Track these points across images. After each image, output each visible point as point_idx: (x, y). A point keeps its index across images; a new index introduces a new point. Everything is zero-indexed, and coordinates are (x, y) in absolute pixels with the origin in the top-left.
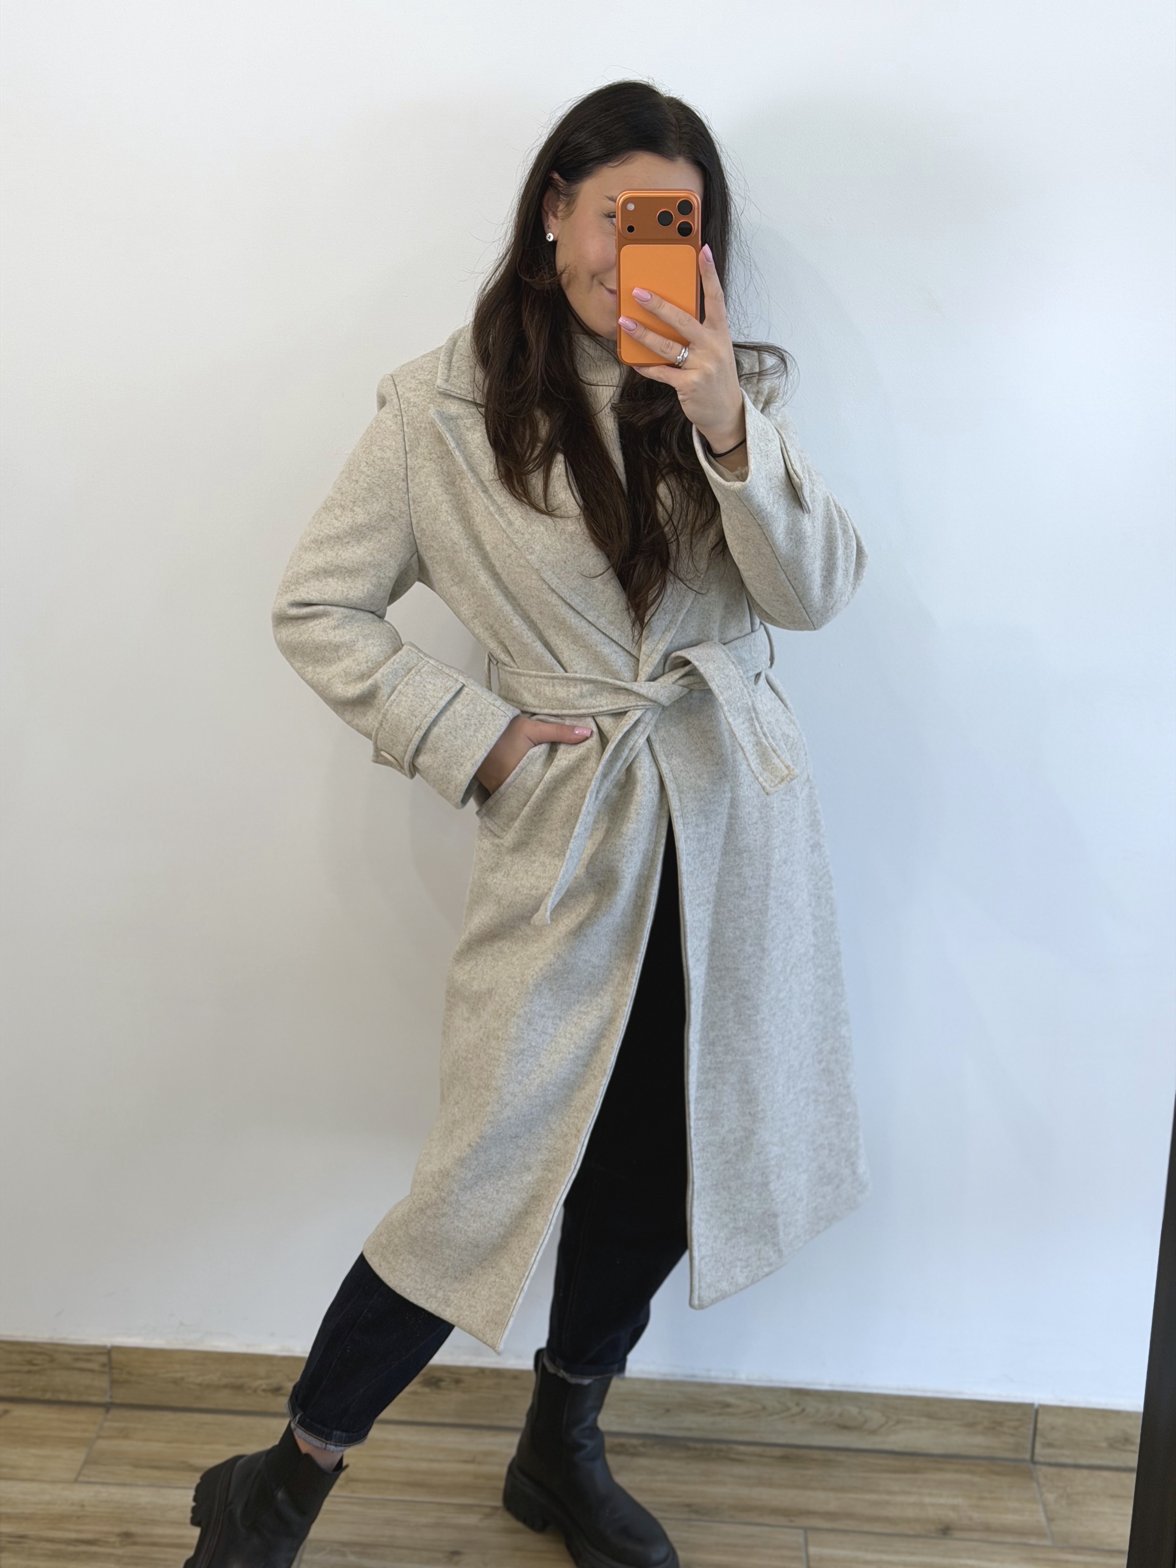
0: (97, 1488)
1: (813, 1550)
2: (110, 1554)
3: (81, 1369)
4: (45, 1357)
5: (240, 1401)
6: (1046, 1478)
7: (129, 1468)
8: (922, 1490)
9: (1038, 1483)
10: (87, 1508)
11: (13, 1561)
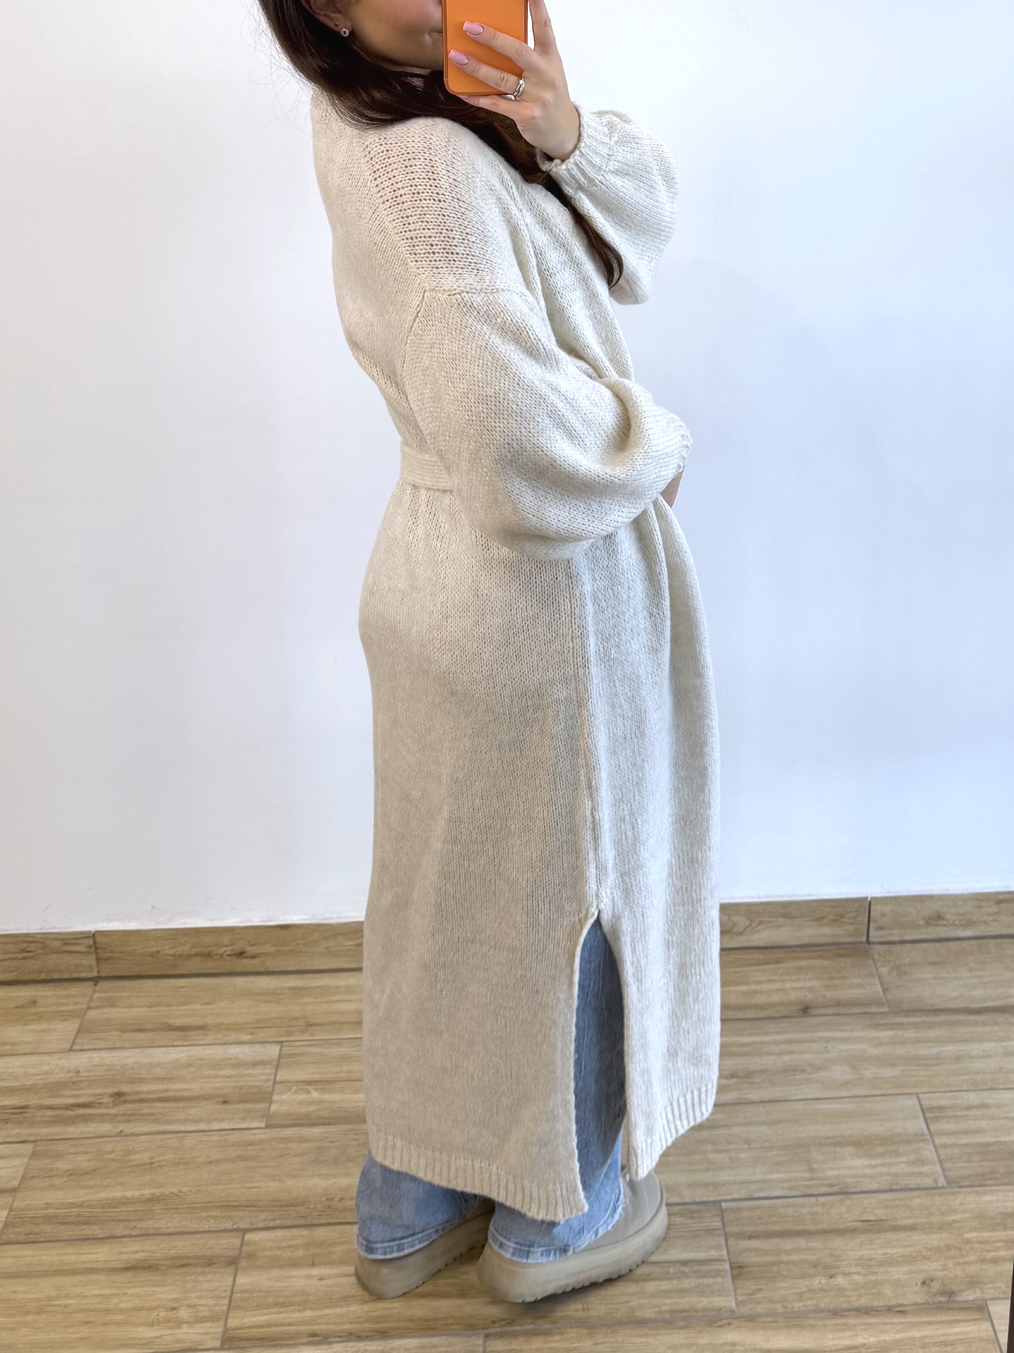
0: (90, 1054)
2: (104, 1115)
3: (70, 952)
4: (37, 945)
5: (209, 966)
6: (879, 955)
7: (117, 1033)
8: (784, 977)
9: (874, 961)
10: (82, 1074)
11: (16, 1131)
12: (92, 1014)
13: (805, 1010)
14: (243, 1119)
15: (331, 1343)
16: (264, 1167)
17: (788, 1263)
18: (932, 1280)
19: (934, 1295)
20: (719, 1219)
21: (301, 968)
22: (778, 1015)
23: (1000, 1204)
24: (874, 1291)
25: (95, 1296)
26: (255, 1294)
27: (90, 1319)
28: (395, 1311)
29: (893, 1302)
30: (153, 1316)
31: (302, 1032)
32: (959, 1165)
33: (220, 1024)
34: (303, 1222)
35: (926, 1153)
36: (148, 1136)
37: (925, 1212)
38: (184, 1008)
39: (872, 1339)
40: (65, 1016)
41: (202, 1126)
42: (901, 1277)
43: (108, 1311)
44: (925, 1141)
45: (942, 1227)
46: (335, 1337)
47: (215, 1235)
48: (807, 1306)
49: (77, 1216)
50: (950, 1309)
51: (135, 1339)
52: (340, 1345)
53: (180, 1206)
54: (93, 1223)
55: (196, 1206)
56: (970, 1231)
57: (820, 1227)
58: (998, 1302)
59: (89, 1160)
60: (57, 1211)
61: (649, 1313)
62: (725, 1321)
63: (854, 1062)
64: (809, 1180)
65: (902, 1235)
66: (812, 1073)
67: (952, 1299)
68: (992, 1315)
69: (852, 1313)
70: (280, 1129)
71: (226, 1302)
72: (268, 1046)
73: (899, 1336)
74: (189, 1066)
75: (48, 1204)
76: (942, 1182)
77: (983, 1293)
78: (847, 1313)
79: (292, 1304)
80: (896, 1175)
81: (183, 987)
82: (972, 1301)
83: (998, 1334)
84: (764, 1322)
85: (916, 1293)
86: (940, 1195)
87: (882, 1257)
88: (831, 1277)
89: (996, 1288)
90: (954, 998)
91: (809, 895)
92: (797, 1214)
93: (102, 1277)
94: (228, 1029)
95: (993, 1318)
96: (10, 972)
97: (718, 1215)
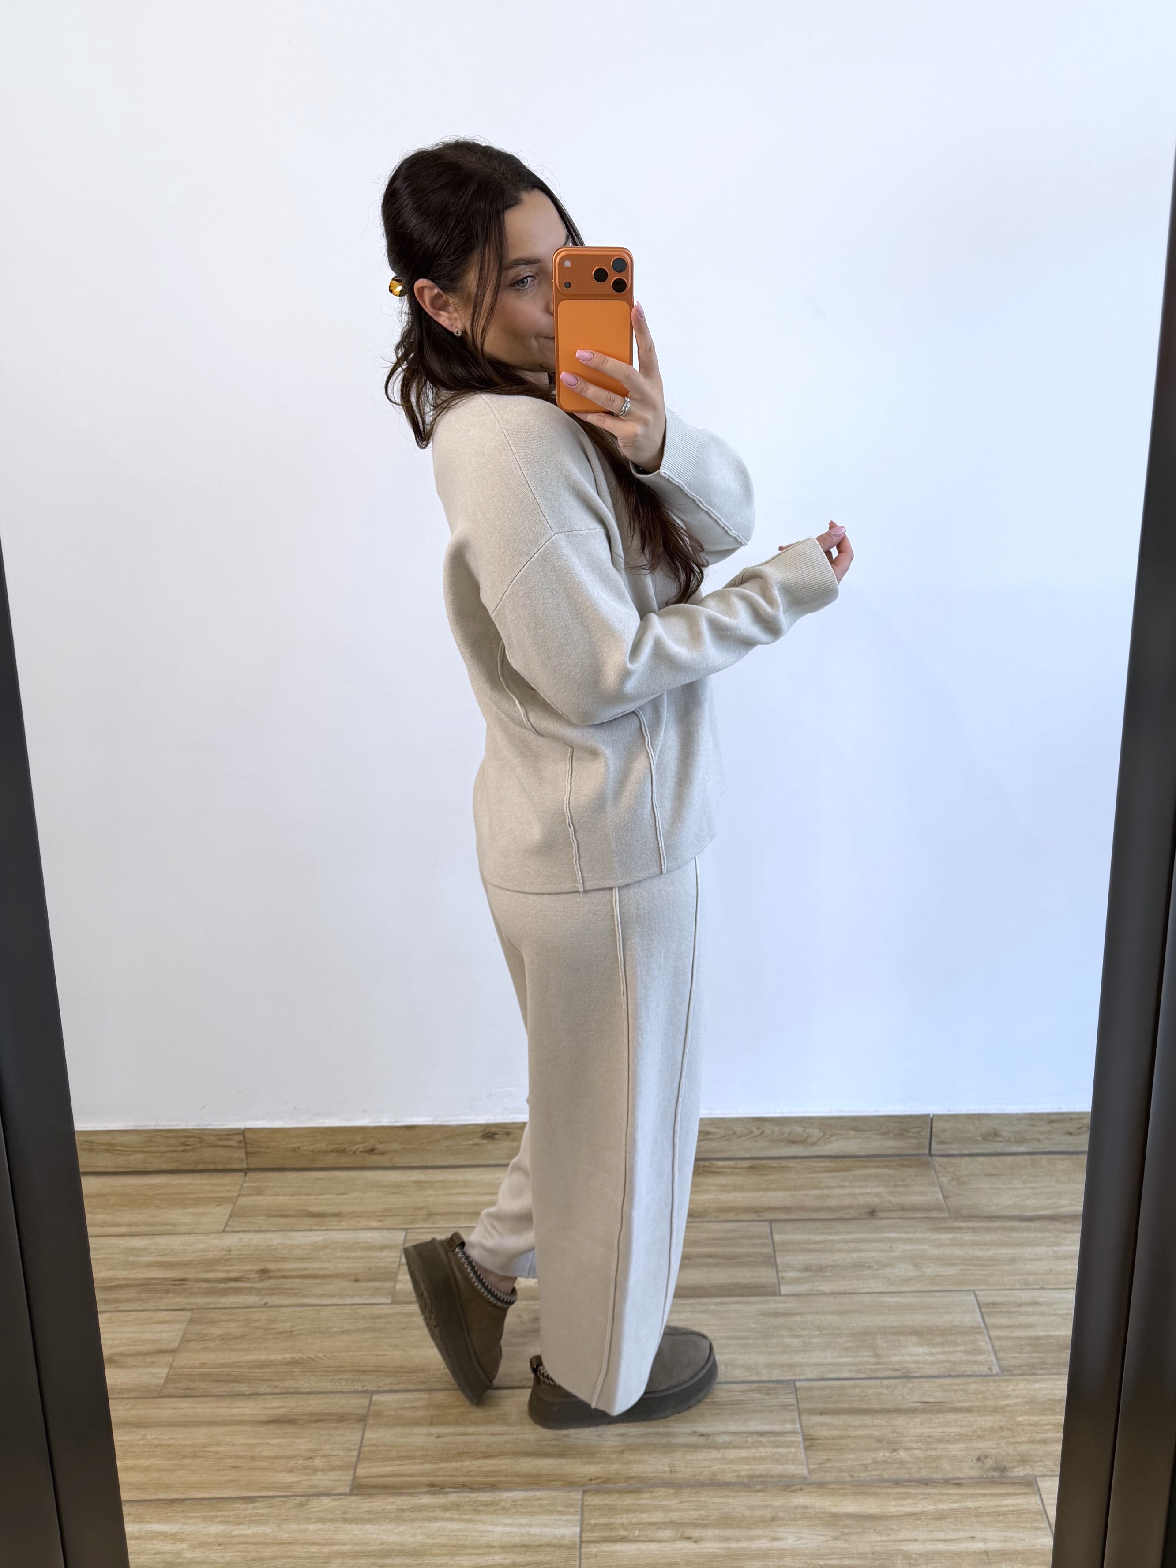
0: (241, 1235)
1: (776, 1237)
2: (252, 1288)
3: (224, 1146)
4: (197, 1140)
5: (344, 1161)
6: (940, 1166)
7: (263, 1218)
8: (853, 1184)
9: (935, 1171)
10: (233, 1252)
11: (177, 1300)
12: (242, 1201)
13: (872, 1213)
14: (372, 1295)
15: (447, 1493)
16: (389, 1338)
17: (855, 1437)
18: (986, 1457)
19: (988, 1471)
20: (793, 1396)
21: (424, 1164)
22: (848, 1217)
23: (1049, 1391)
24: (933, 1465)
25: (242, 1444)
26: (381, 1448)
27: (237, 1464)
28: (504, 1467)
29: (951, 1476)
30: (292, 1463)
31: (425, 1220)
32: (1012, 1355)
33: (352, 1212)
34: (423, 1387)
35: (982, 1344)
36: (289, 1308)
37: (980, 1396)
38: (321, 1197)
39: (931, 1508)
40: (220, 1201)
41: (336, 1301)
42: (958, 1453)
43: (253, 1458)
44: (981, 1333)
45: (995, 1410)
46: (451, 1487)
47: (346, 1395)
48: (872, 1475)
49: (228, 1375)
50: (1002, 1483)
51: (276, 1483)
52: (455, 1495)
53: (317, 1370)
54: (242, 1383)
55: (330, 1369)
56: (1021, 1415)
57: (883, 1406)
58: (1047, 1478)
59: (238, 1327)
60: (210, 1370)
61: (729, 1477)
62: (798, 1487)
63: (917, 1260)
64: (875, 1364)
65: (959, 1416)
66: (876, 1270)
67: (1005, 1474)
68: (1041, 1490)
69: (913, 1484)
70: (403, 1305)
71: (355, 1453)
72: (394, 1231)
73: (955, 1506)
74: (325, 1248)
75: (201, 1363)
76: (996, 1370)
77: (1033, 1470)
78: (908, 1484)
79: (414, 1458)
80: (954, 1363)
81: (321, 1179)
82: (1024, 1477)
83: (1046, 1507)
84: (833, 1489)
85: (971, 1468)
86: (995, 1381)
87: (940, 1434)
88: (895, 1451)
89: (1045, 1466)
90: (1009, 1206)
91: (877, 1111)
92: (863, 1394)
93: (248, 1428)
94: (359, 1217)
95: (1042, 1493)
96: (173, 1162)
97: (792, 1393)
